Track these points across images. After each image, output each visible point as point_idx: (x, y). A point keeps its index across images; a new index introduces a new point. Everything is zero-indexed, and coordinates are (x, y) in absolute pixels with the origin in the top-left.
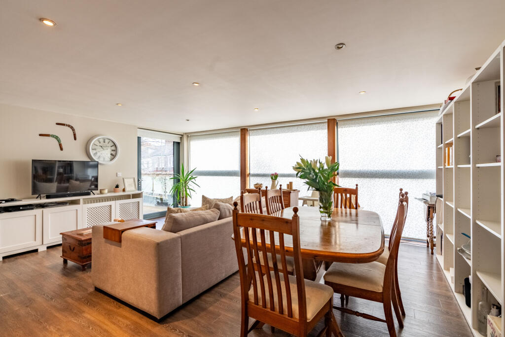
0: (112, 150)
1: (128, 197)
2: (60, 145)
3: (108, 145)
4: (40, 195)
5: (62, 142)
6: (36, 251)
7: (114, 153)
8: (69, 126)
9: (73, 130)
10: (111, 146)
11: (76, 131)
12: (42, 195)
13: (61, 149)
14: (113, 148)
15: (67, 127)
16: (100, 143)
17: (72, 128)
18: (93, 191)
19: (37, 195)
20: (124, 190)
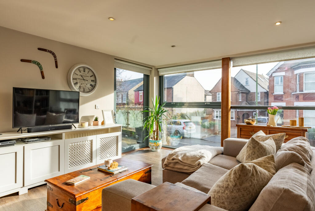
0: (92, 81)
1: (106, 131)
2: (42, 73)
3: (88, 75)
4: (21, 128)
5: (44, 70)
6: (17, 194)
7: (93, 83)
8: (50, 52)
9: (55, 57)
10: (91, 77)
11: (57, 58)
12: (23, 128)
13: (43, 77)
14: (93, 78)
15: (49, 54)
16: (80, 72)
17: (53, 54)
18: (74, 124)
19: (19, 128)
20: (103, 123)
